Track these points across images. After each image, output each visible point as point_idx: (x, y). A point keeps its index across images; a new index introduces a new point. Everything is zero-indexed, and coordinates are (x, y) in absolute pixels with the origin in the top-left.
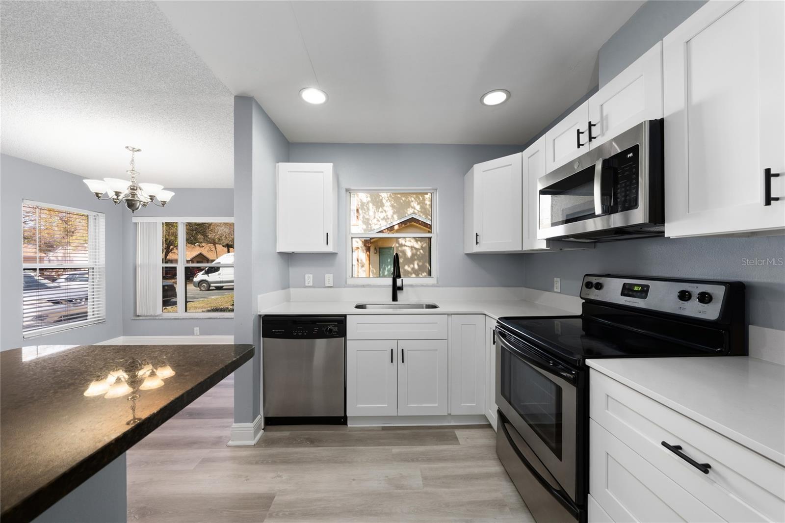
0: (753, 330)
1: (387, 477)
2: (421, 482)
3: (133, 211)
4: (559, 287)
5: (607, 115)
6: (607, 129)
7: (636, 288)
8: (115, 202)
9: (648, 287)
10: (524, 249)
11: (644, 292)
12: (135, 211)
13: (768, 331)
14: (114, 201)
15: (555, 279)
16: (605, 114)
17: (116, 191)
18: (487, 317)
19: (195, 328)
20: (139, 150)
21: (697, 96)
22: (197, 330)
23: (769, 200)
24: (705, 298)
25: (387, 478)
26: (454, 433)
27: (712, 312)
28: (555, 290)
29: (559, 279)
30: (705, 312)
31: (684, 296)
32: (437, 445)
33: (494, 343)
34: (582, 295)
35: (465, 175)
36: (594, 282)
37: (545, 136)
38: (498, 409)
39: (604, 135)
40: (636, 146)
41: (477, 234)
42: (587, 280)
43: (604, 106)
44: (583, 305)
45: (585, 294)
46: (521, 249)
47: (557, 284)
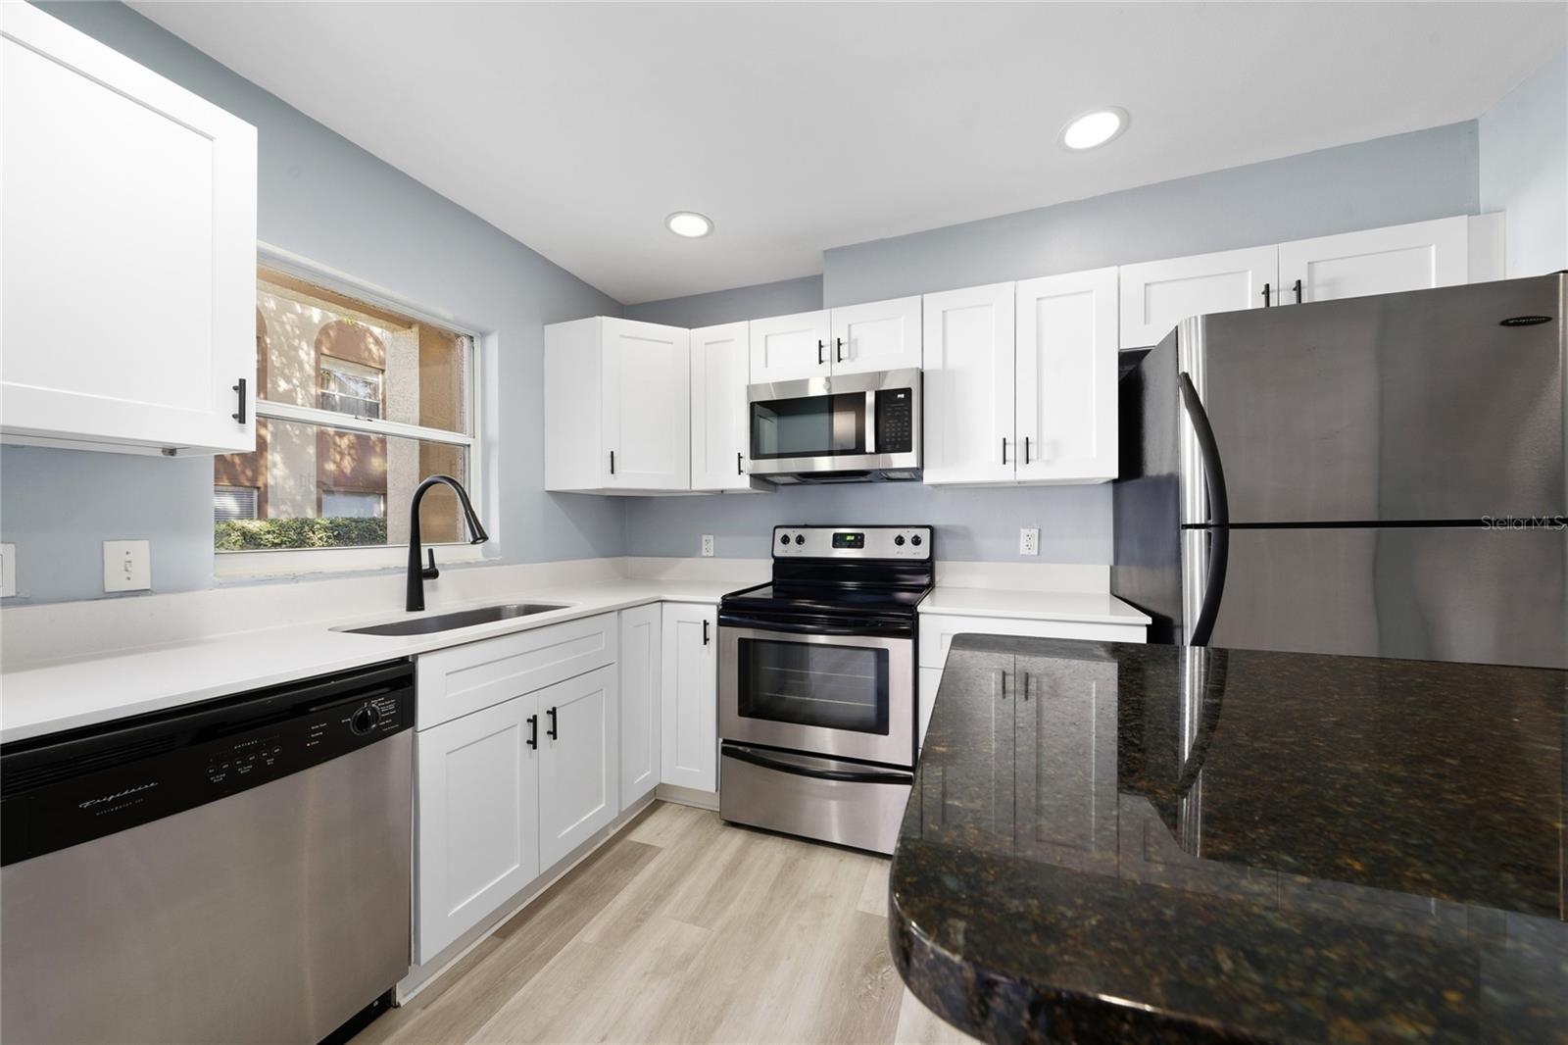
1: (645, 974)
2: (697, 929)
4: (712, 548)
5: (856, 340)
6: (856, 355)
7: (849, 538)
9: (862, 535)
10: (693, 488)
11: (858, 542)
15: (705, 537)
16: (853, 337)
18: (665, 605)
23: (1004, 461)
24: (917, 541)
25: (648, 976)
26: (632, 842)
27: (922, 552)
28: (704, 554)
29: (711, 537)
30: (916, 554)
31: (900, 541)
32: (636, 874)
33: (706, 640)
34: (776, 554)
35: (547, 324)
36: (793, 534)
37: (746, 322)
38: (725, 741)
39: (853, 360)
40: (910, 389)
41: (612, 453)
42: (780, 533)
43: (853, 326)
44: (774, 566)
45: (781, 551)
46: (688, 488)
47: (708, 544)
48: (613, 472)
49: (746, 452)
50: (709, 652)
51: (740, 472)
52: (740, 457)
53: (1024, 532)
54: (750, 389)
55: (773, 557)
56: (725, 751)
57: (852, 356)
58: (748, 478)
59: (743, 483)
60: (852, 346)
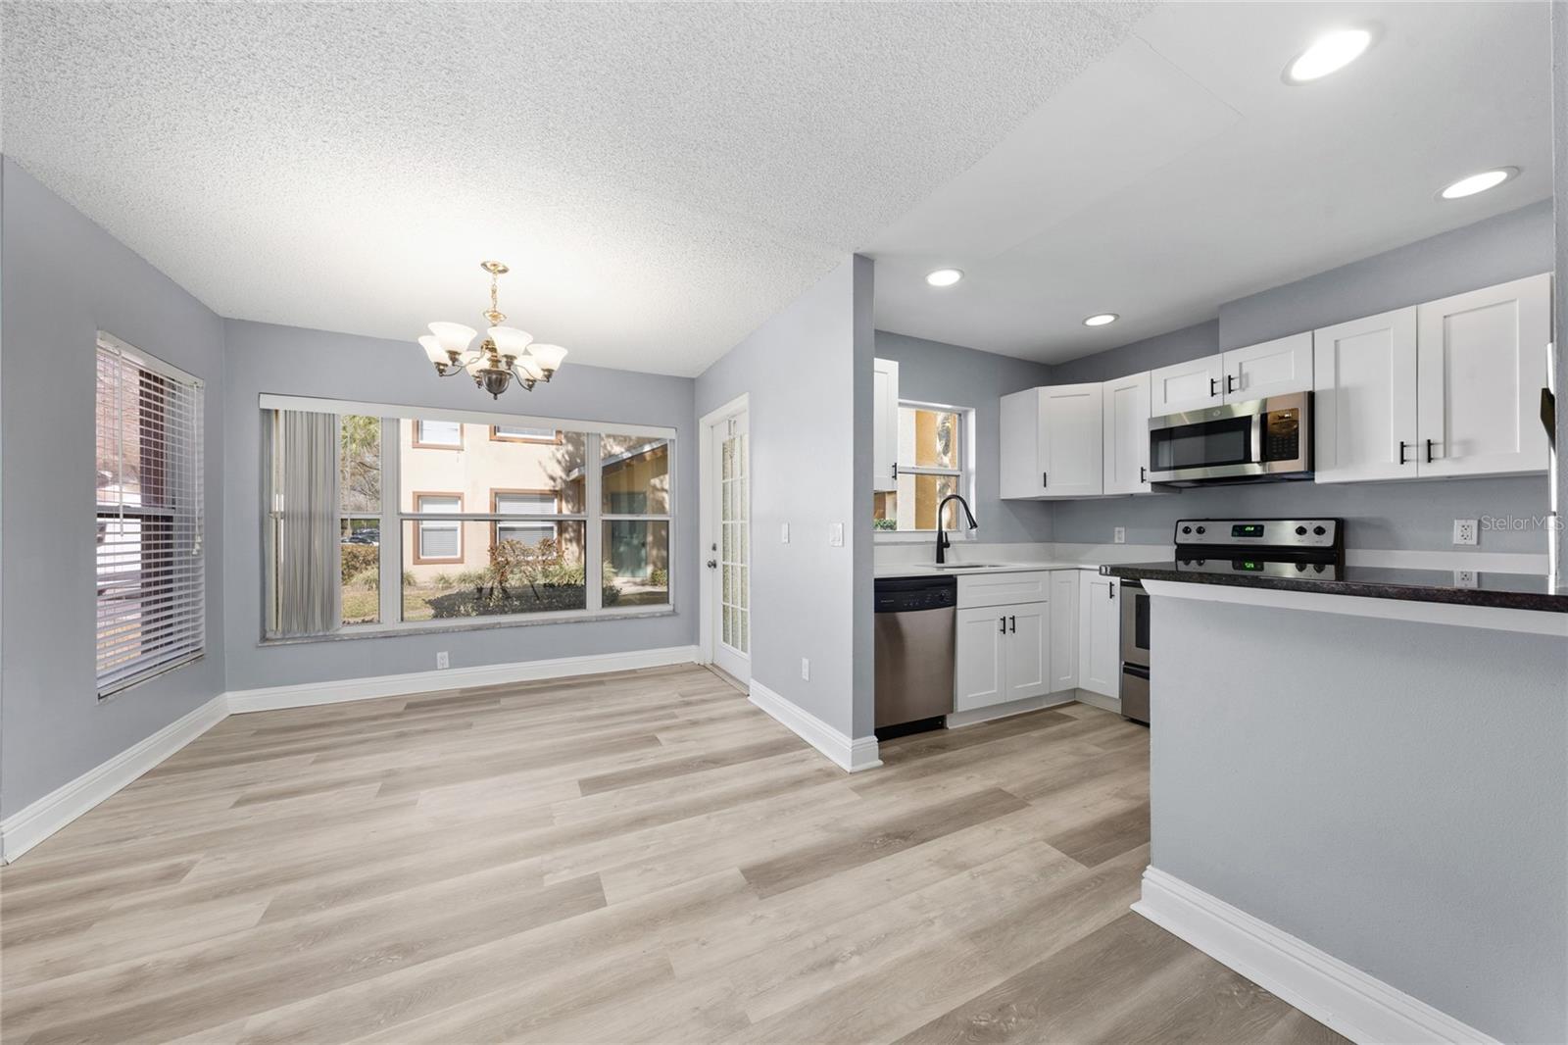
0: (1347, 551)
3: (496, 395)
4: (1124, 537)
5: (1247, 374)
6: (1247, 386)
7: (1248, 529)
8: (441, 372)
9: (1261, 527)
10: (1106, 493)
11: (1259, 531)
12: (499, 396)
13: (1359, 551)
14: (439, 370)
15: (1117, 529)
16: (1244, 372)
17: (451, 349)
18: (1082, 571)
19: (439, 654)
20: (505, 271)
21: (1344, 381)
22: (443, 657)
23: (1402, 461)
24: (1320, 531)
26: (1058, 712)
27: (1327, 541)
28: (1116, 541)
29: (1123, 529)
30: (1321, 542)
31: (1302, 531)
32: (1061, 724)
33: (1111, 596)
34: (1178, 541)
35: (1002, 395)
36: (1194, 526)
37: (1148, 372)
38: (1126, 664)
39: (1244, 390)
40: (1297, 409)
41: (1045, 474)
42: (1181, 525)
43: (1244, 365)
44: (1177, 551)
45: (1183, 539)
46: (1101, 493)
47: (1120, 534)
48: (1045, 486)
49: (1147, 466)
50: (1114, 603)
51: (1143, 480)
52: (1142, 470)
53: (1457, 524)
54: (1151, 420)
55: (1176, 543)
56: (1125, 671)
57: (1243, 386)
58: (1150, 485)
59: (1147, 489)
60: (1244, 380)
